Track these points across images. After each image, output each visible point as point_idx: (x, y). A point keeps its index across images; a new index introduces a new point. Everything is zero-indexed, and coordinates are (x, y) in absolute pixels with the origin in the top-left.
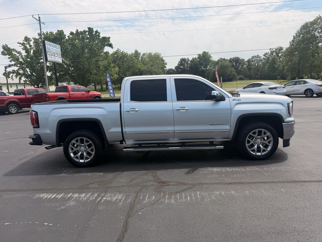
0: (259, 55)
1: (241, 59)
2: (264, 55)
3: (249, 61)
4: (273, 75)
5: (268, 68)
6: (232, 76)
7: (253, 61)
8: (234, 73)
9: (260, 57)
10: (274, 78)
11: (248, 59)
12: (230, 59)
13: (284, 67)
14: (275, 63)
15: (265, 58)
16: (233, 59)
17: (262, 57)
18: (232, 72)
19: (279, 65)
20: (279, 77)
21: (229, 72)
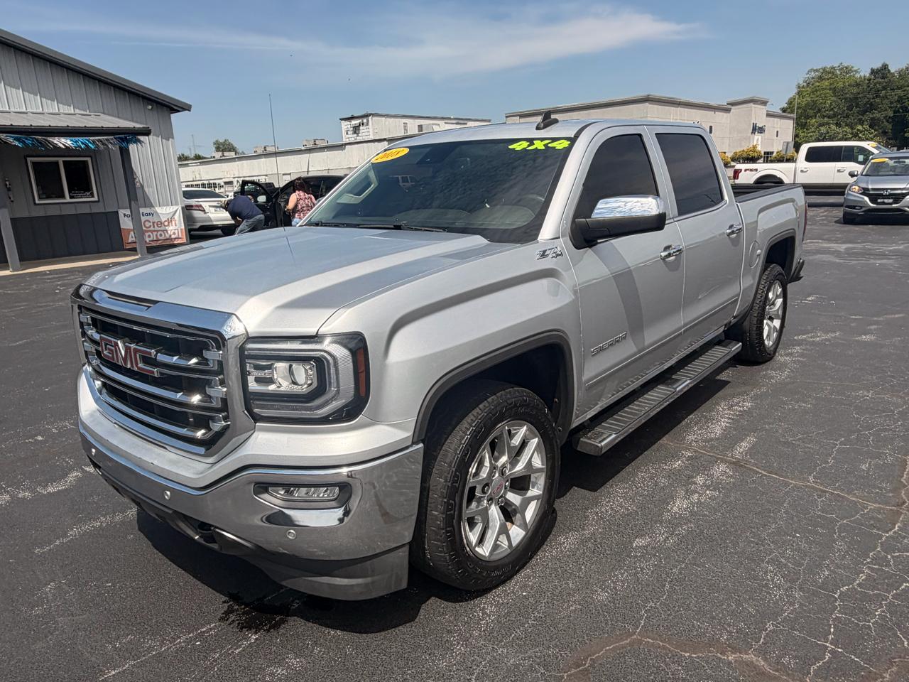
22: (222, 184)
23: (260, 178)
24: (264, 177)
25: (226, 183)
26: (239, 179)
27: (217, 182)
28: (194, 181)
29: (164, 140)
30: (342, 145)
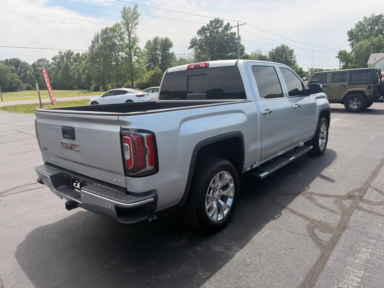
0: (46, 59)
1: (22, 61)
2: (53, 59)
3: (34, 65)
4: (69, 84)
5: (60, 76)
6: (16, 84)
7: (40, 66)
8: (18, 80)
9: (48, 61)
10: (71, 88)
11: (33, 63)
12: (5, 60)
13: (79, 75)
14: (68, 70)
15: (54, 62)
16: (10, 61)
17: (51, 61)
18: (15, 79)
19: (74, 73)
20: (76, 86)
21: (10, 78)
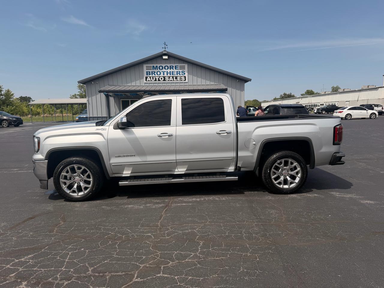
22: (319, 105)
23: (335, 103)
24: (337, 102)
25: (321, 105)
26: (326, 103)
27: (317, 104)
28: (308, 103)
29: (241, 92)
30: (377, 88)
